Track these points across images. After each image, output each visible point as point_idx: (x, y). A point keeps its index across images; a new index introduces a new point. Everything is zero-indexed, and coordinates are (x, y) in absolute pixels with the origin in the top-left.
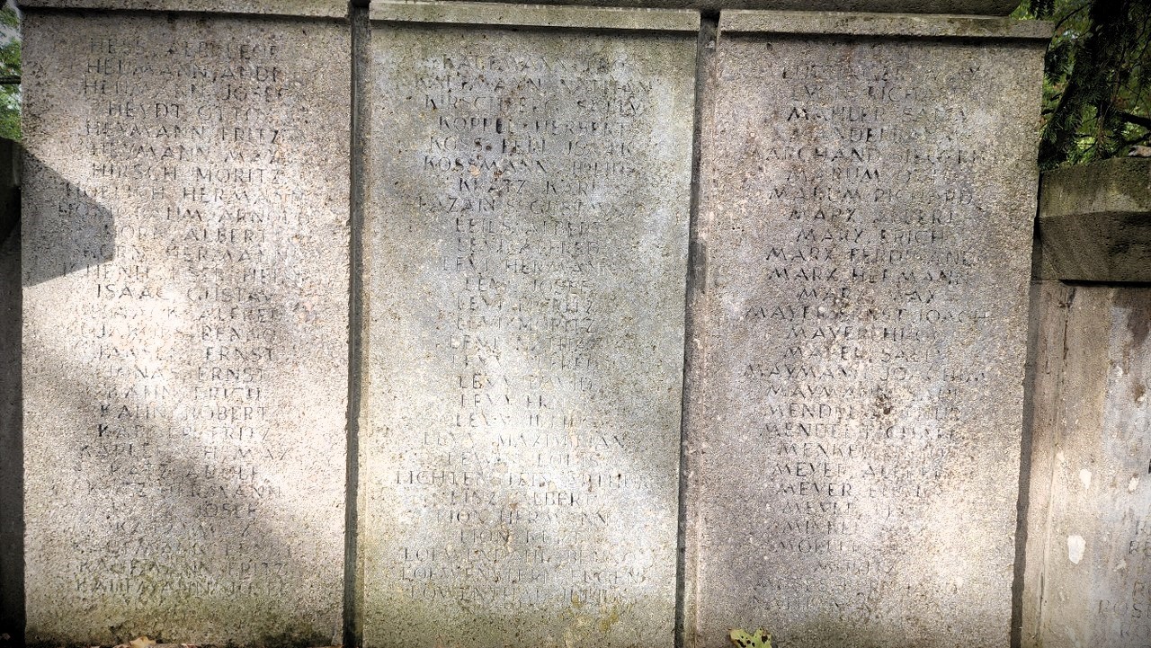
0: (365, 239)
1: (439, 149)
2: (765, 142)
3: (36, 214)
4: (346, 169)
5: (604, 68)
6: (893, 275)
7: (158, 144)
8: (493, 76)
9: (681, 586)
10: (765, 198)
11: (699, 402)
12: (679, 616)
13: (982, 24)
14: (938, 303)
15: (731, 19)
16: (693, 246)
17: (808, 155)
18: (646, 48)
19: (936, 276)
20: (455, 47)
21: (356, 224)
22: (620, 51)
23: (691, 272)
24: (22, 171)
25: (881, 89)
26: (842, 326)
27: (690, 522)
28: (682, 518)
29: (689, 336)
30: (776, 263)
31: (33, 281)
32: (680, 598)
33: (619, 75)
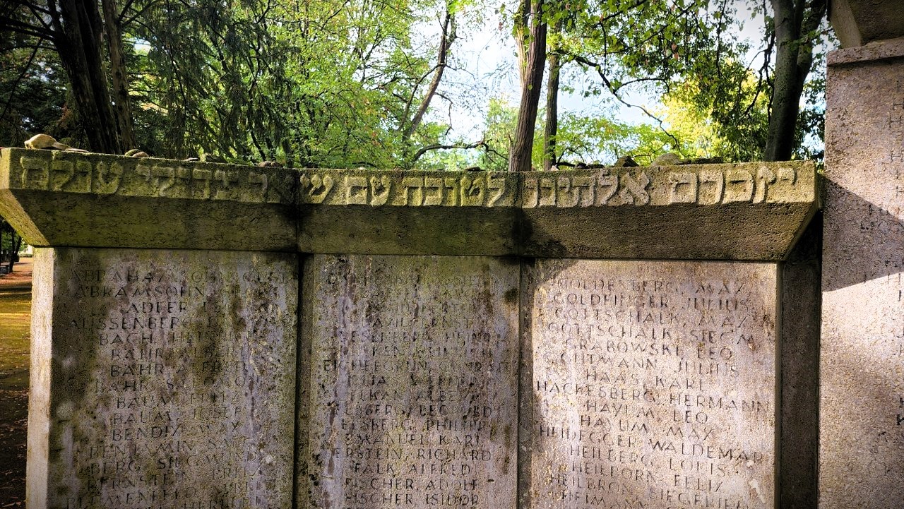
3: (837, 231)
24: (824, 197)
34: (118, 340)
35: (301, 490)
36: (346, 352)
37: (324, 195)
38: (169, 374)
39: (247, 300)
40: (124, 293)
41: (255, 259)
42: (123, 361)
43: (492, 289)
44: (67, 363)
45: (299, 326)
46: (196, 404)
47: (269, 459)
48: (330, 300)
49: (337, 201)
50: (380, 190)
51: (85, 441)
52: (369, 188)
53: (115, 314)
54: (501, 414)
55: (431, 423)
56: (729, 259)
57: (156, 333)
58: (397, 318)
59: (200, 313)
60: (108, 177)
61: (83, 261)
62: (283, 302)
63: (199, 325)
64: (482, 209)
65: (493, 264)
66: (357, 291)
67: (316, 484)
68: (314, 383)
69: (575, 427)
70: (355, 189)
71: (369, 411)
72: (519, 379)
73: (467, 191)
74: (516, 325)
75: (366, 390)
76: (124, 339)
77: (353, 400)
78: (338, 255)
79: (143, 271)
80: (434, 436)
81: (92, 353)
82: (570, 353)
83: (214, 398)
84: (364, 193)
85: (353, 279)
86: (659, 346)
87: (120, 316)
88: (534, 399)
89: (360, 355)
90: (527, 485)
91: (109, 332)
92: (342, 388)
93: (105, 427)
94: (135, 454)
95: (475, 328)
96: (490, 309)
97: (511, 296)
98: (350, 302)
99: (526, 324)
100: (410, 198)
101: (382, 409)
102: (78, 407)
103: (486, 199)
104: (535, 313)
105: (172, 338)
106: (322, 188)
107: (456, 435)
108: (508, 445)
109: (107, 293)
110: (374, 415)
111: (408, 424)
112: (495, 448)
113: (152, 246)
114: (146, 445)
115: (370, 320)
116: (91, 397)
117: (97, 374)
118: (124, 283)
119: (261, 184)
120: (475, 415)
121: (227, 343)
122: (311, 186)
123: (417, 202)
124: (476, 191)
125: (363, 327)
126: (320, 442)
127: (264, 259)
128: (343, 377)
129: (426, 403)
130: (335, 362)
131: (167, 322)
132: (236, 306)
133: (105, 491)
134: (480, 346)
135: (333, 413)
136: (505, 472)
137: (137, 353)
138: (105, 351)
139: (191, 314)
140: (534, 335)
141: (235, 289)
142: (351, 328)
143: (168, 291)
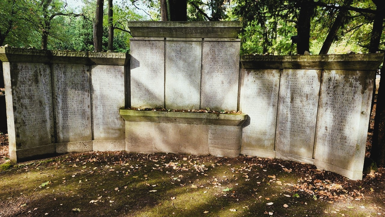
0: (166, 64)
1: (173, 54)
2: (209, 53)
3: (132, 62)
4: (164, 57)
5: (192, 45)
6: (224, 68)
7: (144, 54)
8: (179, 46)
9: (200, 103)
10: (210, 59)
11: (203, 83)
12: (200, 106)
13: (233, 39)
14: (229, 71)
15: (205, 39)
16: (202, 65)
17: (214, 54)
18: (196, 43)
19: (228, 68)
20: (175, 43)
21: (165, 63)
22: (193, 43)
23: (202, 68)
24: (130, 57)
25: (222, 47)
26: (218, 74)
27: (201, 96)
28: (200, 96)
29: (201, 75)
30: (211, 66)
31: (131, 69)
32: (200, 105)
33: (193, 46)
34: (21, 77)
35: (54, 101)
36: (60, 79)
37: (55, 54)
38: (30, 82)
39: (42, 71)
40: (21, 69)
41: (43, 64)
42: (22, 80)
43: (85, 69)
44: (13, 80)
45: (51, 75)
46: (35, 87)
47: (48, 96)
48: (56, 71)
49: (57, 55)
50: (65, 54)
51: (18, 92)
52: (63, 53)
53: (20, 73)
54: (87, 88)
55: (76, 90)
56: (118, 65)
57: (27, 76)
58: (69, 74)
59: (34, 73)
60: (20, 52)
61: (14, 64)
62: (48, 71)
63: (34, 75)
64: (82, 57)
65: (84, 65)
66: (61, 70)
67: (57, 100)
68: (55, 84)
69: (99, 89)
70: (60, 54)
71: (65, 88)
72: (90, 83)
73: (79, 55)
74: (89, 75)
75: (64, 85)
76: (22, 76)
77: (62, 87)
78: (57, 64)
79: (24, 66)
80: (76, 92)
81: (17, 79)
82: (98, 79)
83: (38, 86)
84: (62, 54)
85: (60, 68)
86: (110, 77)
87: (21, 73)
88: (92, 86)
89: (63, 80)
90: (92, 99)
91: (20, 76)
92: (60, 85)
93: (20, 90)
94: (26, 95)
95: (82, 75)
96: (84, 73)
97: (88, 71)
98: (60, 71)
99: (90, 75)
100: (70, 55)
101: (67, 88)
102: (16, 87)
103: (83, 56)
104: (92, 73)
105: (30, 77)
106: (55, 53)
107: (80, 92)
108: (89, 93)
109: (19, 69)
110: (66, 89)
111: (72, 90)
112: (87, 94)
113: (25, 62)
114: (27, 93)
115: (64, 74)
116: (18, 86)
117: (18, 82)
118: (21, 68)
119: (44, 53)
120: (83, 89)
121: (39, 77)
122: (53, 53)
123: (71, 56)
124: (81, 55)
125: (63, 75)
126: (57, 93)
127: (44, 64)
128: (60, 83)
129: (75, 87)
130: (58, 81)
131: (29, 74)
132: (40, 72)
133: (22, 100)
134: (83, 78)
135: (59, 89)
136: (88, 97)
137: (24, 79)
138: (19, 78)
139: (33, 73)
140: (92, 76)
141: (40, 69)
142: (61, 75)
143: (28, 69)
